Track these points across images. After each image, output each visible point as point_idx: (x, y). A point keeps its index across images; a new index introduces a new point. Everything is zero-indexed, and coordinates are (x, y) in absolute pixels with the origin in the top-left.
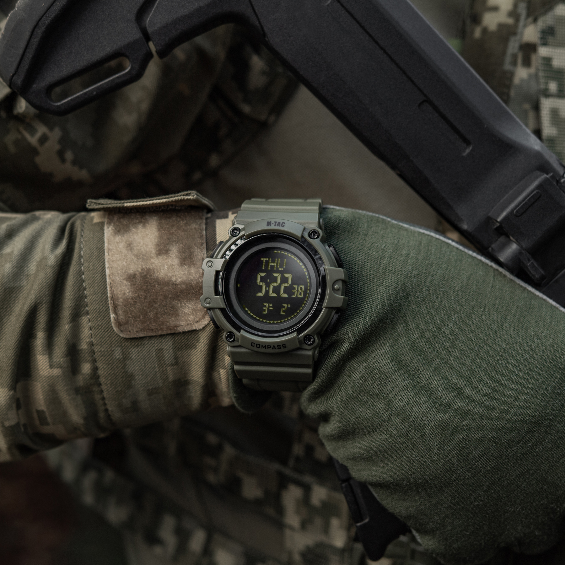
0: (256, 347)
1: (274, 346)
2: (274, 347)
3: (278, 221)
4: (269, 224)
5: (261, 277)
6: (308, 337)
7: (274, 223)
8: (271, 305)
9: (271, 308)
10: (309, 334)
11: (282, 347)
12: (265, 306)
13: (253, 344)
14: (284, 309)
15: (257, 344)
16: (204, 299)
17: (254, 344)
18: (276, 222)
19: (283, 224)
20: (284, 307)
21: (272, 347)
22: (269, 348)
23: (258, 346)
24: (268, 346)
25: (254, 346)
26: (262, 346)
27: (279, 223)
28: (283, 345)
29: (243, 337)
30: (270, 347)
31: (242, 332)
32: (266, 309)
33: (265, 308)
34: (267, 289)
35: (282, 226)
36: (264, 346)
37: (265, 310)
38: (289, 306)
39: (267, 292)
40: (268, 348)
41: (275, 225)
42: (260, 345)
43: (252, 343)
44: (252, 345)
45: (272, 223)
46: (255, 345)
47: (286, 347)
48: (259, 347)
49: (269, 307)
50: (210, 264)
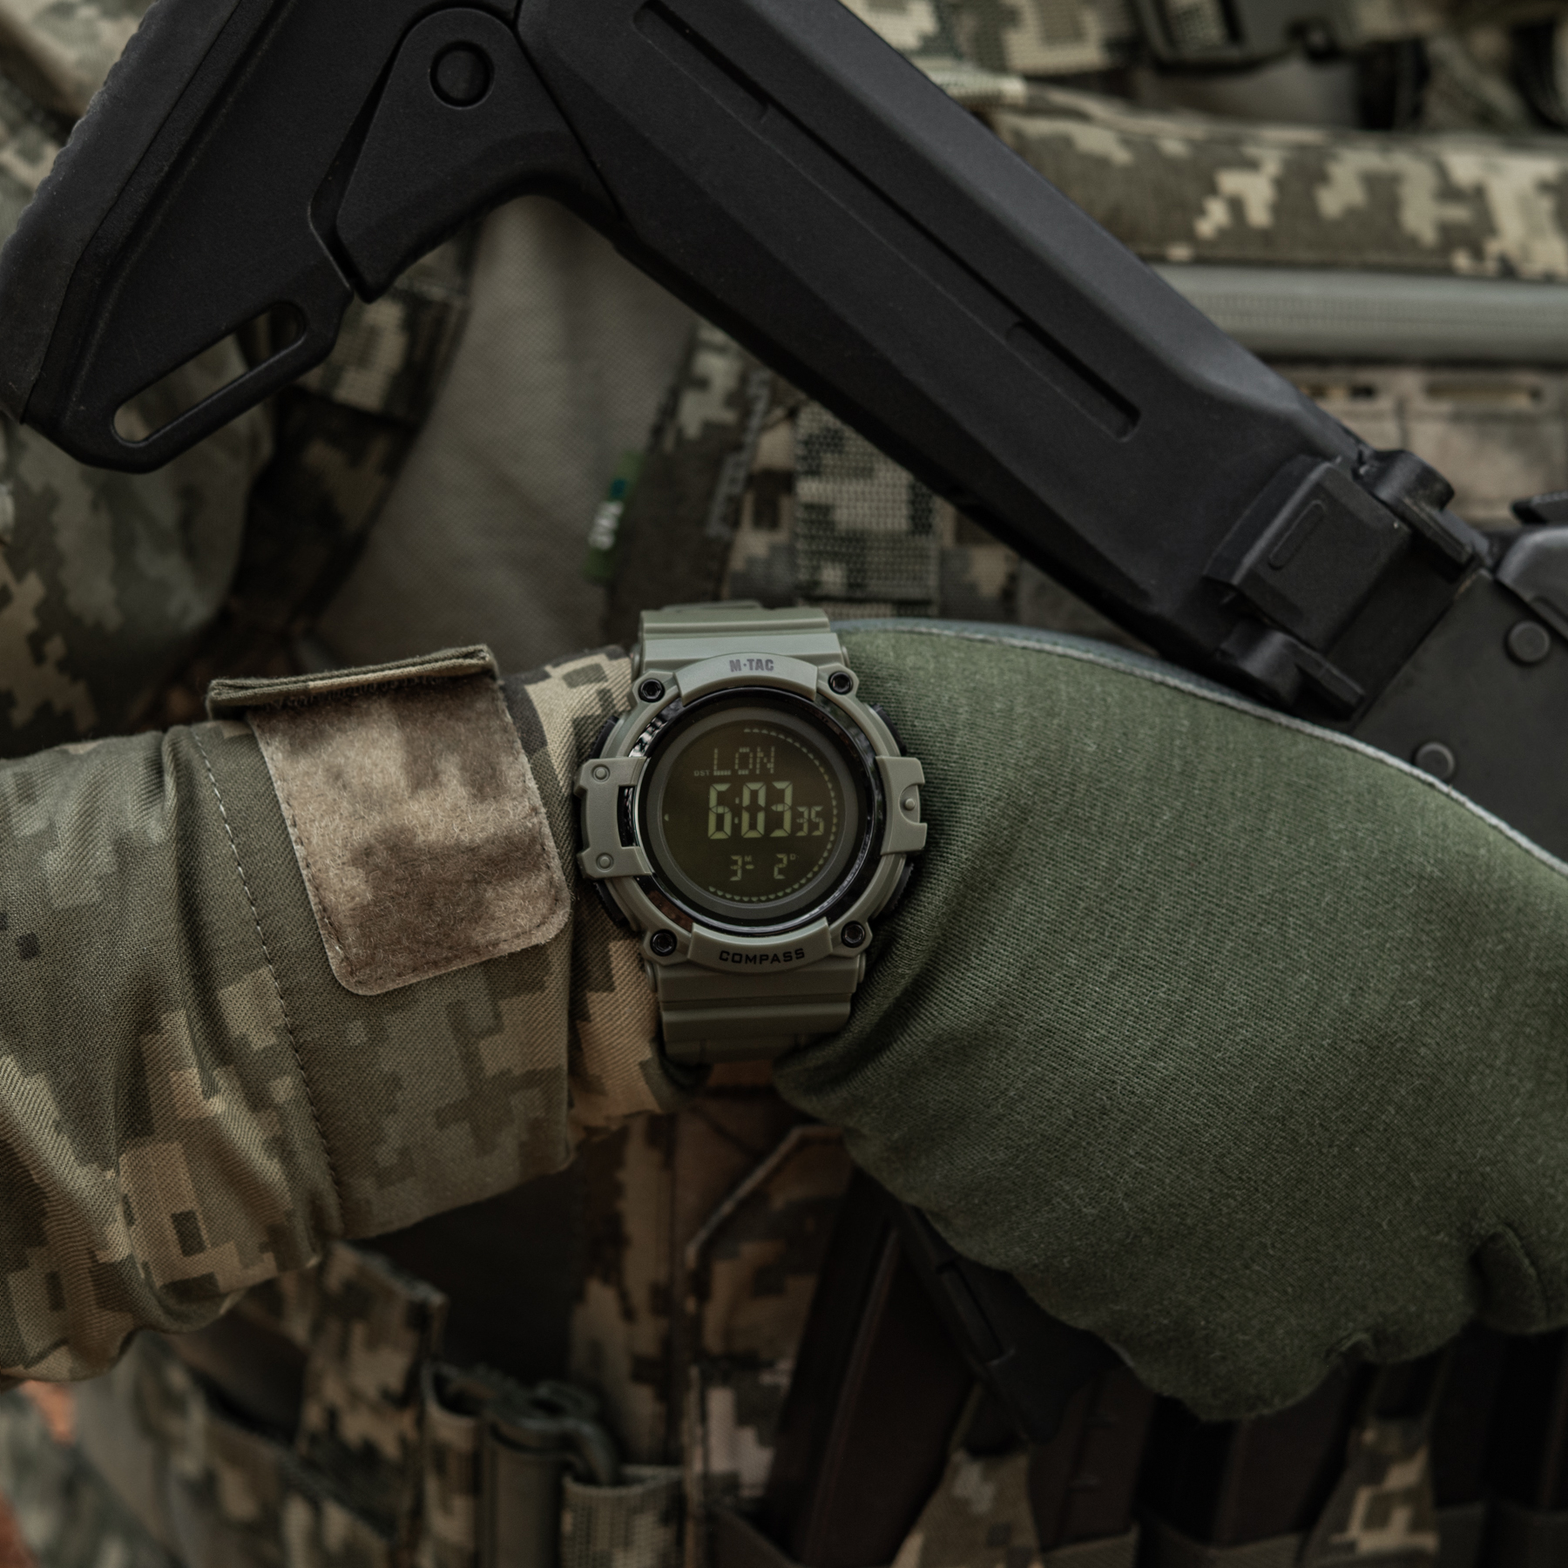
0: (733, 961)
1: (775, 955)
2: (775, 958)
3: (756, 657)
4: (735, 665)
5: (720, 794)
6: (852, 928)
7: (748, 663)
8: (748, 859)
9: (750, 867)
10: (854, 919)
11: (794, 956)
12: (735, 862)
13: (725, 956)
14: (781, 866)
15: (734, 954)
16: (595, 857)
17: (728, 953)
18: (750, 661)
19: (770, 665)
20: (781, 861)
21: (770, 958)
22: (764, 962)
23: (737, 958)
24: (761, 956)
25: (726, 960)
26: (747, 957)
27: (759, 661)
28: (796, 951)
29: (700, 940)
30: (767, 959)
31: (697, 928)
32: (738, 868)
33: (735, 868)
34: (736, 821)
35: (768, 669)
36: (751, 956)
37: (735, 873)
38: (793, 857)
39: (736, 828)
40: (761, 960)
41: (751, 669)
42: (741, 955)
43: (723, 952)
44: (721, 958)
45: (742, 663)
46: (730, 957)
47: (803, 956)
48: (740, 962)
49: (745, 863)
50: (601, 771)
